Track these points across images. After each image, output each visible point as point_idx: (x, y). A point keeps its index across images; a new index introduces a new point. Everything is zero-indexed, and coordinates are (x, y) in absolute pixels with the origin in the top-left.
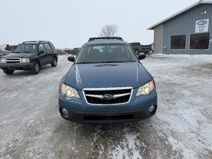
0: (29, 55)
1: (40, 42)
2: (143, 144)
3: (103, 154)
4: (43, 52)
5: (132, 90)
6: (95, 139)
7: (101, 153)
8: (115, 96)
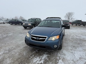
0: (32, 22)
1: (36, 19)
2: (48, 59)
3: (32, 58)
4: (36, 22)
5: (47, 38)
6: (33, 53)
7: (31, 57)
8: (40, 39)
